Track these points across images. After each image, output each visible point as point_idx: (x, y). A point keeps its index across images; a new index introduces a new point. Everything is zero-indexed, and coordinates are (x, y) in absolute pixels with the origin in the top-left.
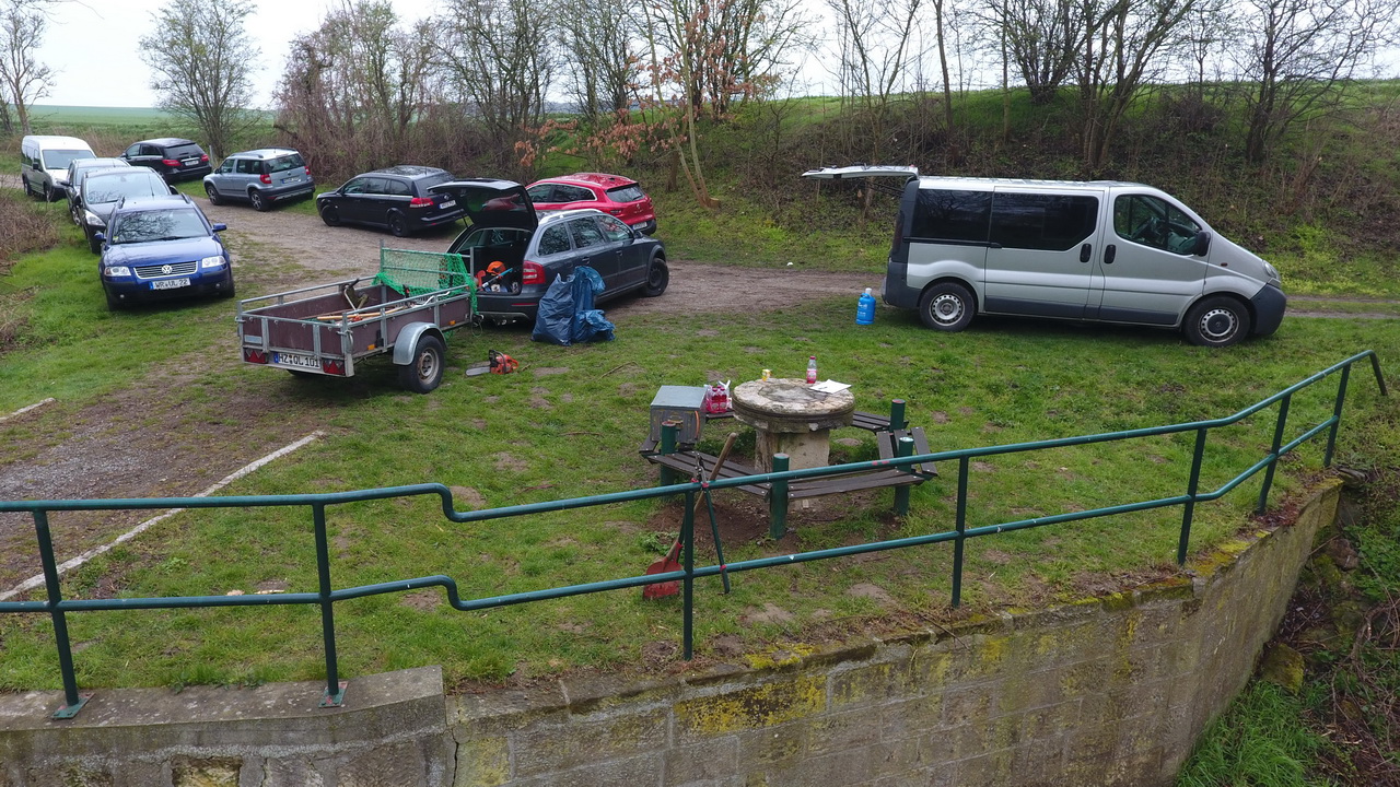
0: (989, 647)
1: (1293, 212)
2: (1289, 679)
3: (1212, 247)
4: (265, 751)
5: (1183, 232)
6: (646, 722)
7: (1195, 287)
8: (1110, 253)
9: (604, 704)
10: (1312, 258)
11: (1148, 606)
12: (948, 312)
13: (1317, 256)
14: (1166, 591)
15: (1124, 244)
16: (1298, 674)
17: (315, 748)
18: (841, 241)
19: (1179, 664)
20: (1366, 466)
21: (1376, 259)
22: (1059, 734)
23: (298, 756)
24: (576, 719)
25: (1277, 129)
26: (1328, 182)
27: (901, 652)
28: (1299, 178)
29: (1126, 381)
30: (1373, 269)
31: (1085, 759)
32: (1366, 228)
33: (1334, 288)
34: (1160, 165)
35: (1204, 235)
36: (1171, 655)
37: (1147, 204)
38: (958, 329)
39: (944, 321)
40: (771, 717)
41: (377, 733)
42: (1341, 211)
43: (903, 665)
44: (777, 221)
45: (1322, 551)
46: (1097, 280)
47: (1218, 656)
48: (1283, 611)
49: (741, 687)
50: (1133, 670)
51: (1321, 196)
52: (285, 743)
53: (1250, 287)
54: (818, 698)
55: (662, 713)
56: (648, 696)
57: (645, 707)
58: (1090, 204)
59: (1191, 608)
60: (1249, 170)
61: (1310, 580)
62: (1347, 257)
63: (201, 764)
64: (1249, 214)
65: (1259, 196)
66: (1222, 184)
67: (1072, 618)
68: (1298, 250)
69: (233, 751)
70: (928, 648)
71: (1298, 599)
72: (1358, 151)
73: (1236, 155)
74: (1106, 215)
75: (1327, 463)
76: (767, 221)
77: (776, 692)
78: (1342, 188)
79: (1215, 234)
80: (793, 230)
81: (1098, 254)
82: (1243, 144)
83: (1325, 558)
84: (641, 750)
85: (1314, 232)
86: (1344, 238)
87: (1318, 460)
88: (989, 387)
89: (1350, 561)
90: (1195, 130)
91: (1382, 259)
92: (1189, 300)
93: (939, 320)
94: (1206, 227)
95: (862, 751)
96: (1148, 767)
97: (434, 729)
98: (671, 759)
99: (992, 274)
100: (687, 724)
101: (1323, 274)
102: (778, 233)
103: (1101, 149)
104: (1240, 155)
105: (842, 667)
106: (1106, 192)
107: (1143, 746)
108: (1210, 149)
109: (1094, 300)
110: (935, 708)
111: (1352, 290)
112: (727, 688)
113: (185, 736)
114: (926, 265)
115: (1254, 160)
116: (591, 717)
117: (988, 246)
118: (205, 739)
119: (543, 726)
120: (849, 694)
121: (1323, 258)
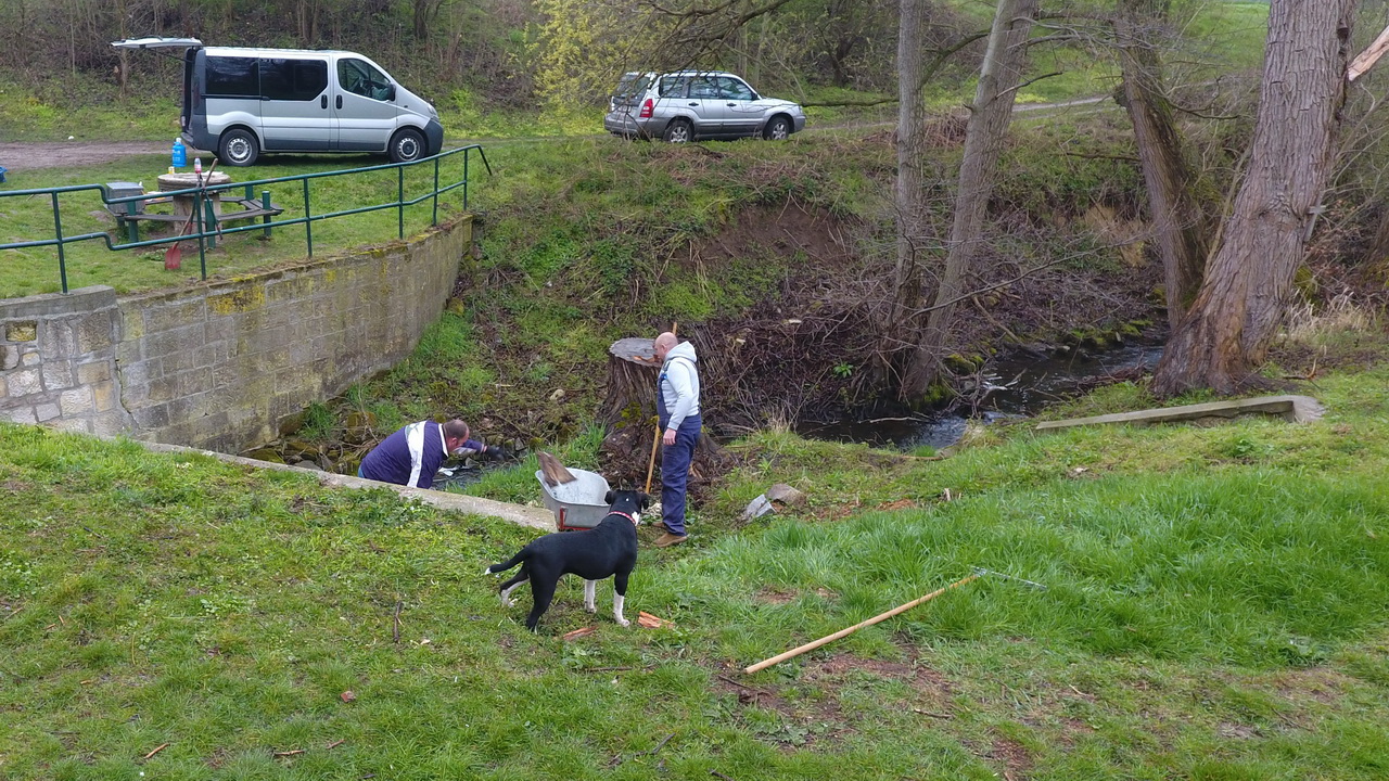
0: (328, 275)
1: (449, 79)
2: (458, 310)
3: (398, 94)
4: (46, 317)
5: (380, 87)
6: (195, 307)
7: (391, 124)
8: (339, 100)
9: (178, 296)
10: (465, 114)
11: (390, 256)
12: (241, 152)
13: (468, 112)
14: (397, 249)
15: (347, 95)
16: (461, 308)
17: (68, 314)
18: (109, 115)
19: (407, 288)
20: (483, 210)
21: (503, 113)
22: (362, 323)
23: (62, 318)
24: (168, 303)
25: (432, 11)
26: (469, 55)
27: (293, 276)
28: (450, 51)
29: (363, 183)
30: (502, 121)
31: (375, 338)
32: (497, 91)
33: (479, 134)
34: (356, 42)
35: (392, 86)
36: (403, 283)
37: (352, 66)
38: (249, 164)
39: (238, 159)
40: (244, 307)
41: (91, 308)
42: (479, 78)
43: (294, 282)
44: (41, 99)
45: (467, 254)
46: (334, 122)
47: (424, 292)
48: (453, 286)
49: (231, 291)
50: (388, 292)
51: (467, 66)
52: (54, 313)
53: (422, 121)
54: (262, 298)
55: (201, 302)
56: (195, 293)
57: (195, 299)
58: (321, 67)
59: (408, 258)
60: (418, 46)
61: (463, 268)
62: (486, 112)
63: (18, 325)
64: (422, 81)
65: (428, 67)
66: (402, 57)
67: (360, 261)
68: (455, 108)
69: (32, 318)
70: (304, 274)
71: (460, 279)
72: (487, 30)
73: (409, 33)
74: (333, 74)
75: (465, 208)
76: (30, 99)
77: (245, 294)
78: (479, 60)
79: (398, 86)
80: (59, 106)
81: (332, 102)
82: (412, 24)
83: (469, 256)
84: (196, 322)
85: (464, 94)
86: (483, 98)
87: (461, 207)
88: (285, 191)
89: (479, 256)
90: (377, 11)
91: (506, 113)
92: (390, 132)
93: (235, 158)
94: (393, 82)
95: (283, 328)
96: (402, 345)
97: (113, 306)
98: (207, 327)
99: (267, 120)
100: (212, 309)
101: (471, 125)
102: (44, 110)
103: (311, 27)
104: (410, 33)
105: (270, 282)
106: (331, 58)
107: (399, 332)
108: (390, 27)
109: (334, 136)
110: (310, 306)
111: (489, 135)
112: (226, 291)
113: (10, 312)
114: (221, 115)
115: (421, 38)
116: (174, 303)
117: (261, 99)
118: (19, 313)
119: (156, 306)
120: (275, 298)
121: (471, 113)
